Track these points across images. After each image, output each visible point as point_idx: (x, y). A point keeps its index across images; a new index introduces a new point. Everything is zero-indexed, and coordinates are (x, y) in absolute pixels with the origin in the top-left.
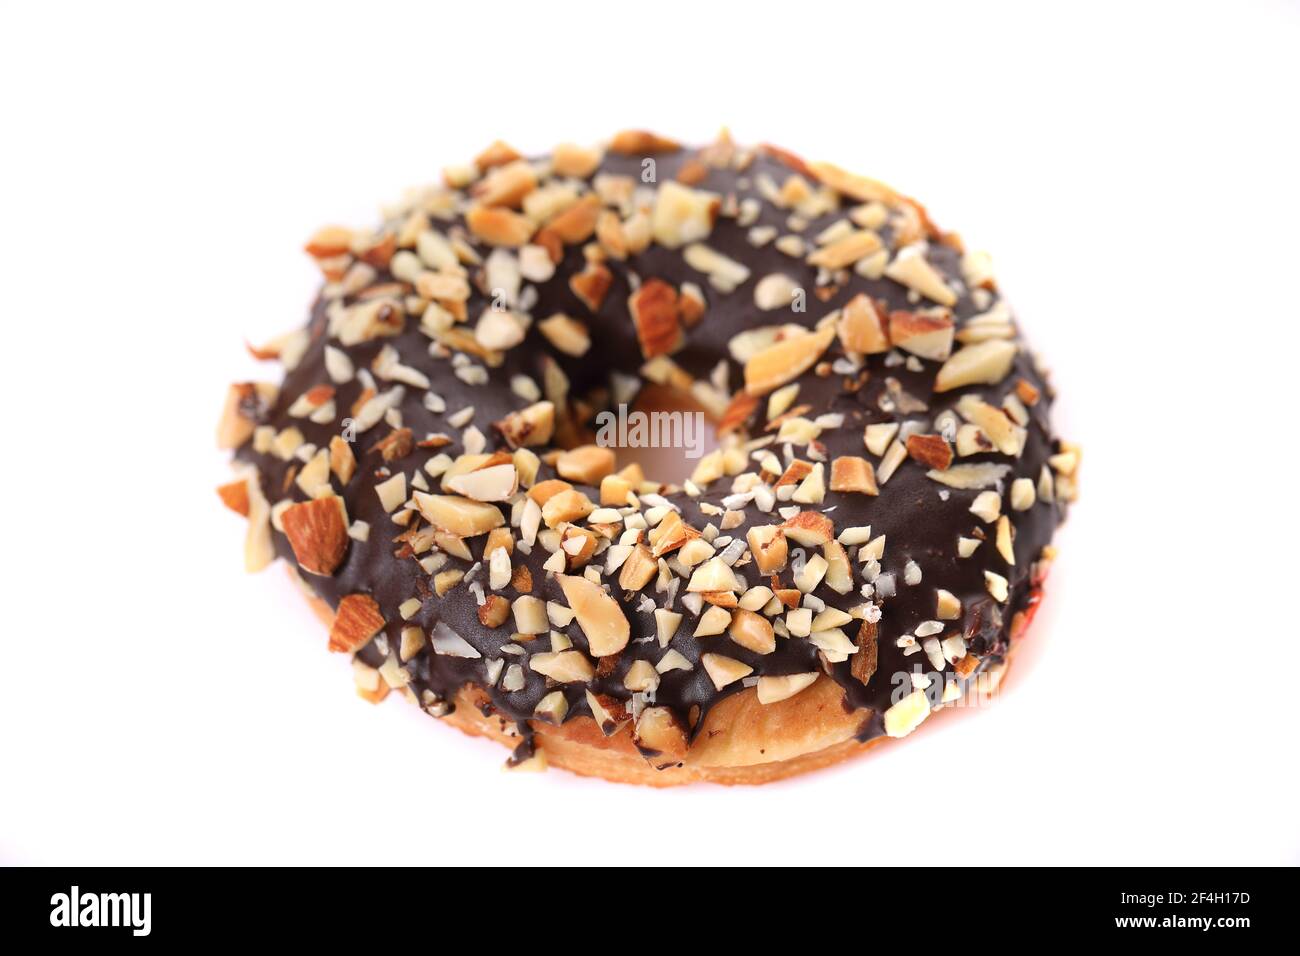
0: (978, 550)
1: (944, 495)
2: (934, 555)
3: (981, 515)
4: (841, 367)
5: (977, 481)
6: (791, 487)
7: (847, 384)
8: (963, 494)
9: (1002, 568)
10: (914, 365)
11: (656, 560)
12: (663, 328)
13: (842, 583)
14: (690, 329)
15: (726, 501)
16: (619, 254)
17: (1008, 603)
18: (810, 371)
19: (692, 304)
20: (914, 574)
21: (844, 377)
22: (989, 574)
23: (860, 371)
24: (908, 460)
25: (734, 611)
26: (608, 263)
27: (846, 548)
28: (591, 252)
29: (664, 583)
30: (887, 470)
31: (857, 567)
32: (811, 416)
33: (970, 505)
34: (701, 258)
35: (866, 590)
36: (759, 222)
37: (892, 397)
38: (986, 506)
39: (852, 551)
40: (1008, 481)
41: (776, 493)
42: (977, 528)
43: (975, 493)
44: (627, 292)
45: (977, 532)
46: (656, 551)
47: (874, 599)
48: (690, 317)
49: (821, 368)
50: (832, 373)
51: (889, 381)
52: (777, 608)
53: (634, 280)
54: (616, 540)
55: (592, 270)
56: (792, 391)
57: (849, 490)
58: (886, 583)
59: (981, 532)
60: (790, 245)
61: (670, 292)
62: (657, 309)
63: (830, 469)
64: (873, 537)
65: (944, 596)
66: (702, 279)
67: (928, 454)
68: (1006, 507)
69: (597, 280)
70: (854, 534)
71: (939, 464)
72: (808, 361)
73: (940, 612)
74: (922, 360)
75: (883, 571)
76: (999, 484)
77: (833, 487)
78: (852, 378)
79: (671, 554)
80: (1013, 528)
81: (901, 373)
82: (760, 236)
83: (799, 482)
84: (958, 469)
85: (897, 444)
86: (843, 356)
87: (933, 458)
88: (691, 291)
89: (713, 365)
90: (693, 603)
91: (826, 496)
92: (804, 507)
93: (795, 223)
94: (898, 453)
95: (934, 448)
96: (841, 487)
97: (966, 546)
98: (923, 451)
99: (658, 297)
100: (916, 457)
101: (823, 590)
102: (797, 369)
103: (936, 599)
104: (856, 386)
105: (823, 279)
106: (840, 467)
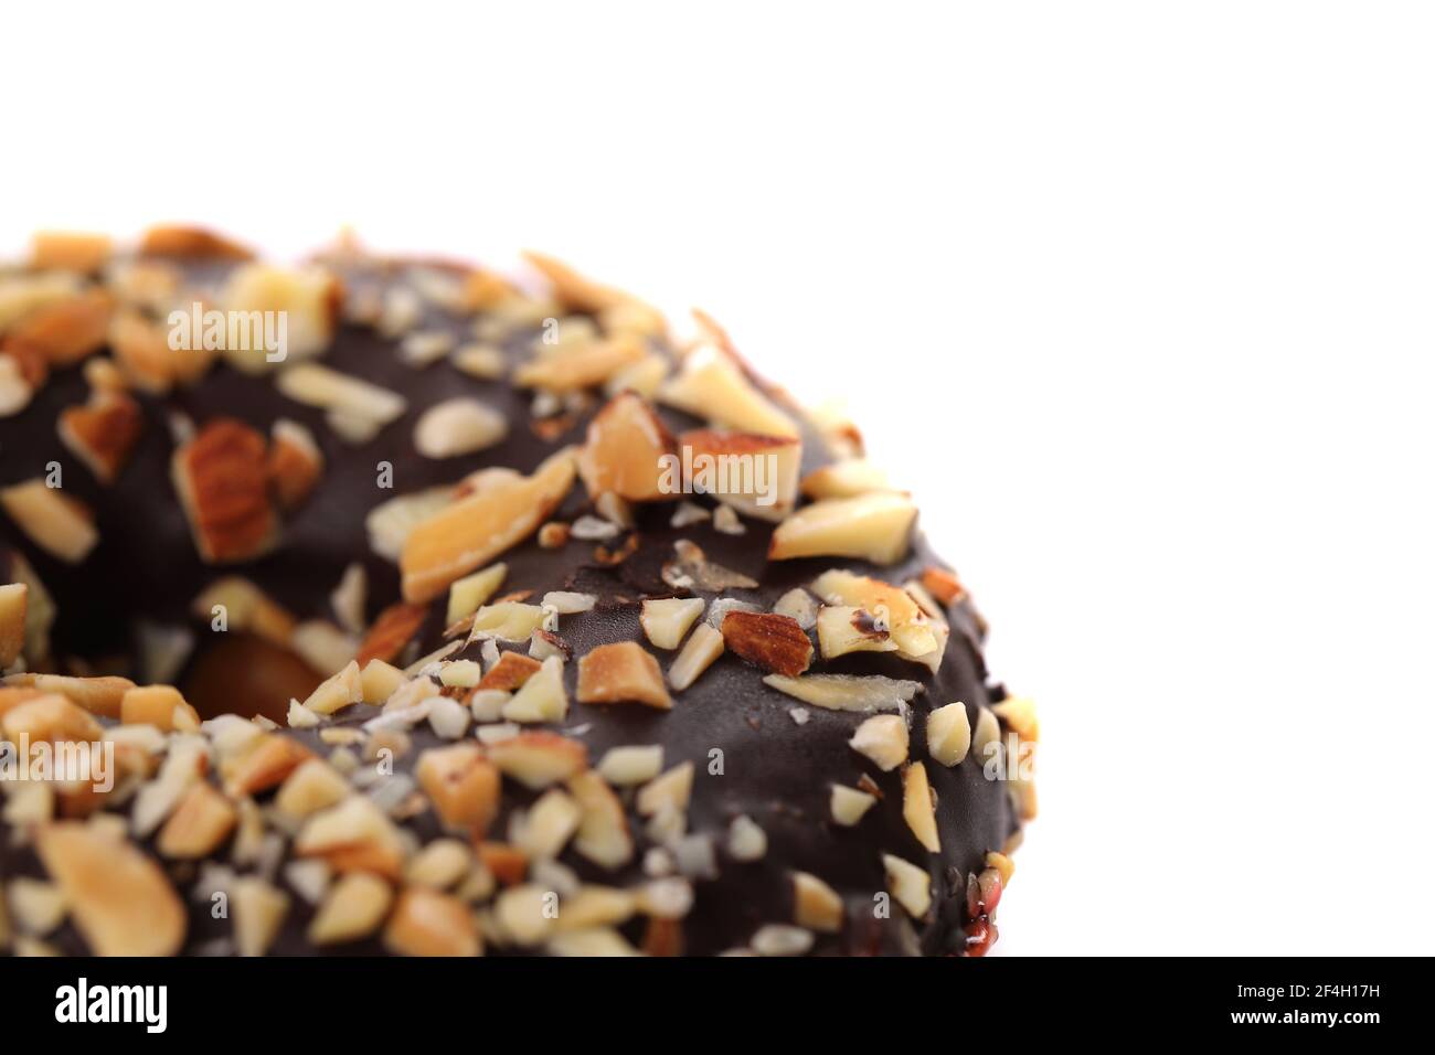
0: (870, 815)
1: (800, 716)
2: (783, 814)
3: (873, 755)
4: (585, 529)
5: (861, 699)
6: (498, 694)
7: (600, 554)
8: (834, 717)
9: (914, 853)
10: (726, 521)
11: (233, 803)
12: (241, 504)
13: (609, 846)
14: (290, 513)
15: (372, 725)
16: (154, 382)
17: (931, 919)
18: (528, 542)
19: (295, 460)
20: (749, 840)
21: (594, 543)
22: (891, 862)
23: (624, 535)
24: (726, 659)
25: (397, 886)
26: (134, 394)
27: (616, 789)
28: (100, 372)
29: (250, 843)
30: (686, 671)
31: (637, 821)
32: (534, 600)
33: (852, 734)
34: (311, 385)
35: (655, 861)
36: (422, 325)
37: (689, 570)
38: (882, 738)
39: (627, 794)
40: (921, 708)
41: (469, 708)
42: (865, 776)
43: (861, 717)
44: (168, 446)
45: (865, 781)
46: (234, 788)
47: (674, 873)
48: (291, 487)
49: (548, 534)
50: (570, 540)
51: (680, 545)
52: (481, 883)
53: (182, 427)
54: (153, 773)
55: (104, 400)
56: (496, 573)
57: (614, 699)
58: (696, 851)
59: (873, 784)
60: (480, 359)
61: (254, 442)
62: (228, 468)
63: (575, 671)
64: (668, 765)
65: (807, 884)
66: (313, 417)
67: (765, 644)
68: (918, 747)
69: (111, 421)
70: (630, 761)
71: (788, 665)
72: (521, 524)
73: (803, 913)
74: (742, 517)
75: (690, 830)
76: (902, 706)
77: (582, 696)
78: (613, 544)
79: (265, 793)
80: (933, 790)
81: (704, 535)
82: (422, 347)
83: (514, 691)
84: (821, 679)
85: (703, 629)
86: (592, 510)
87: (774, 652)
88: (292, 437)
89: (335, 580)
90: (309, 878)
91: (569, 712)
92: (529, 726)
93: (490, 329)
94: (708, 643)
95: (774, 632)
96: (600, 691)
97: (848, 803)
98: (754, 640)
99: (230, 447)
100: (740, 651)
101: (570, 855)
102: (499, 541)
103: (791, 888)
104: (618, 558)
105: (544, 405)
106: (596, 662)
